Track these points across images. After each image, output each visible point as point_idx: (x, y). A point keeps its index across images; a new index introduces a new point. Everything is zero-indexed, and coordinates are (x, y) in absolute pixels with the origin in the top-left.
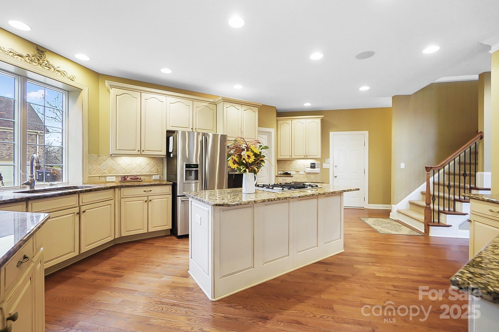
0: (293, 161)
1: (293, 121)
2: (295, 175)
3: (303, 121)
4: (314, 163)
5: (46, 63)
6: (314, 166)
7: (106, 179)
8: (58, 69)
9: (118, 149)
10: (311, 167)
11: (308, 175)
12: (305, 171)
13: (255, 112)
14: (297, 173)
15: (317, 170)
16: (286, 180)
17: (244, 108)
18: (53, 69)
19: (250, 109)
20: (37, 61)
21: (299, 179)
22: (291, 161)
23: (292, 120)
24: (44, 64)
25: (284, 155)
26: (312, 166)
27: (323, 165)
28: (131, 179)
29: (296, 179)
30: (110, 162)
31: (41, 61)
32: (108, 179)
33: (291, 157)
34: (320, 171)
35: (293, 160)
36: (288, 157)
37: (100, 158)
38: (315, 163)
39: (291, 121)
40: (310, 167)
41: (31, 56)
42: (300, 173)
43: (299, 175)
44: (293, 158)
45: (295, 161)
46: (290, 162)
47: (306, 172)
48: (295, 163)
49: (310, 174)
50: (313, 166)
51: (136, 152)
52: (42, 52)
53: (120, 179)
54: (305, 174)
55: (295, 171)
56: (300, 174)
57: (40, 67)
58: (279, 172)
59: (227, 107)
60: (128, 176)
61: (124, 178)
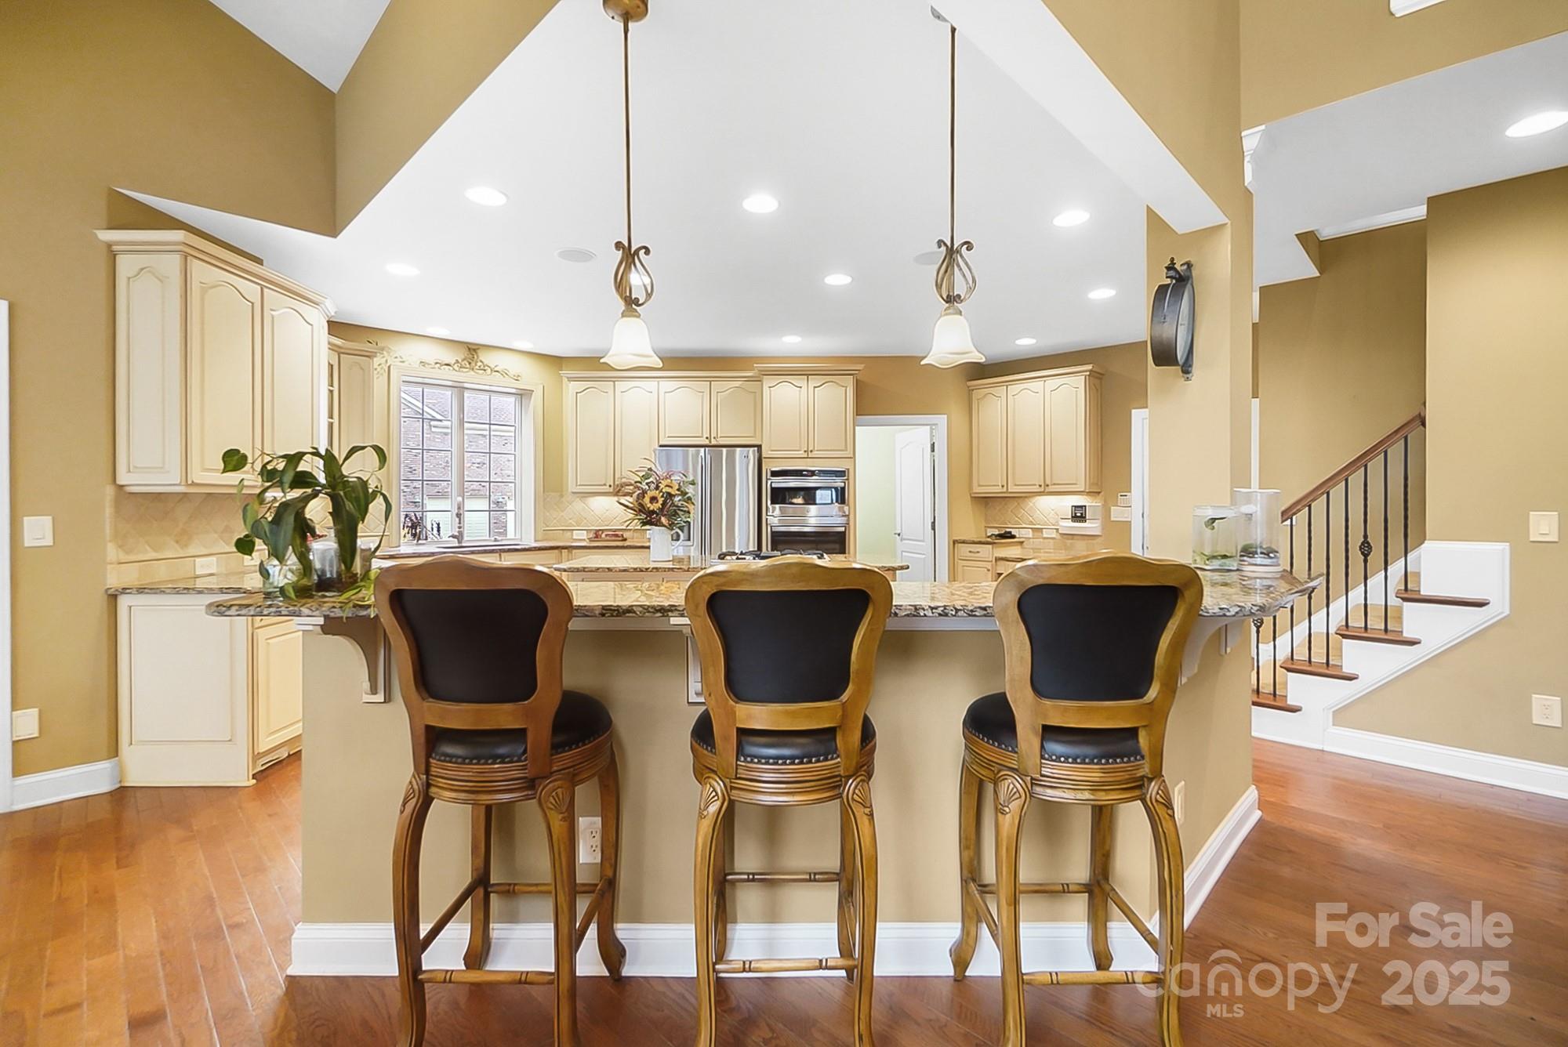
0: (1026, 499)
1: (1009, 387)
2: (1031, 540)
3: (1037, 385)
4: (1081, 507)
5: (479, 364)
6: (1082, 514)
7: (572, 535)
8: (496, 369)
9: (579, 484)
10: (1072, 517)
11: (1069, 542)
12: (1057, 529)
13: (844, 388)
14: (1038, 534)
15: (1091, 526)
16: (978, 552)
17: (814, 381)
18: (489, 371)
19: (832, 382)
20: (468, 366)
21: (1040, 552)
22: (1020, 500)
23: (1007, 386)
24: (477, 367)
25: (990, 485)
26: (1076, 513)
27: (1112, 511)
28: (606, 535)
29: (1034, 552)
30: (578, 505)
31: (473, 364)
32: (576, 535)
33: (1005, 490)
34: (1100, 528)
35: (1026, 497)
36: (998, 489)
37: (563, 499)
38: (1085, 506)
39: (1005, 387)
40: (1070, 517)
41: (460, 361)
42: (1045, 536)
43: (1042, 540)
44: (1010, 490)
45: (1031, 499)
46: (1018, 504)
47: (1060, 532)
48: (1031, 504)
49: (1072, 539)
50: (1079, 515)
51: (606, 489)
52: (474, 350)
53: (591, 535)
54: (1059, 537)
55: (1030, 530)
56: (1045, 538)
57: (472, 373)
58: (988, 530)
59: (770, 387)
60: (603, 531)
61: (597, 534)
